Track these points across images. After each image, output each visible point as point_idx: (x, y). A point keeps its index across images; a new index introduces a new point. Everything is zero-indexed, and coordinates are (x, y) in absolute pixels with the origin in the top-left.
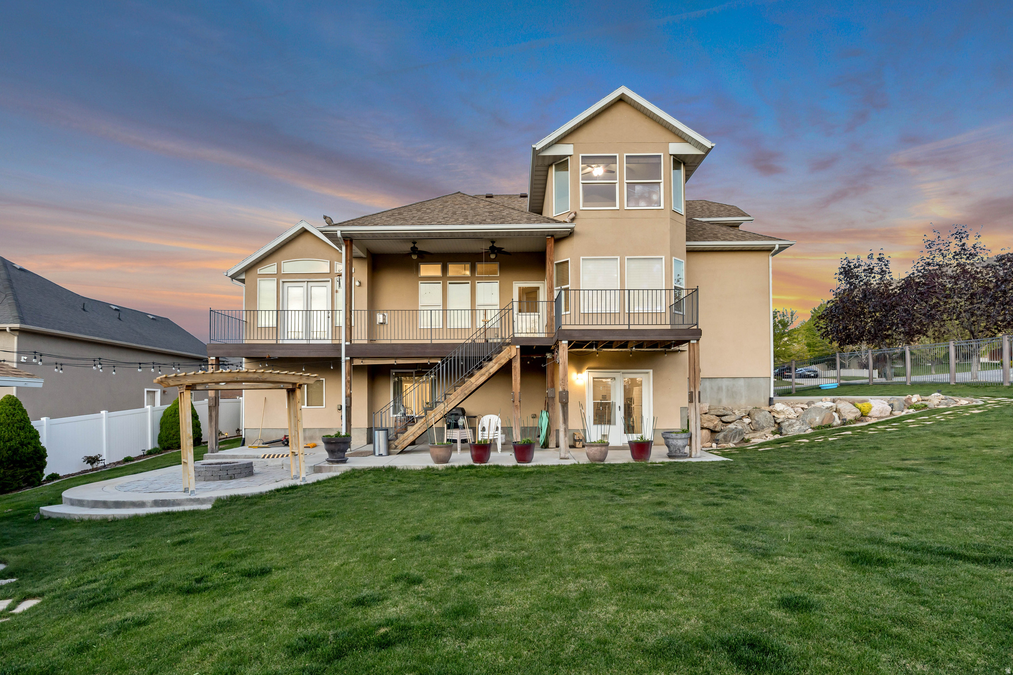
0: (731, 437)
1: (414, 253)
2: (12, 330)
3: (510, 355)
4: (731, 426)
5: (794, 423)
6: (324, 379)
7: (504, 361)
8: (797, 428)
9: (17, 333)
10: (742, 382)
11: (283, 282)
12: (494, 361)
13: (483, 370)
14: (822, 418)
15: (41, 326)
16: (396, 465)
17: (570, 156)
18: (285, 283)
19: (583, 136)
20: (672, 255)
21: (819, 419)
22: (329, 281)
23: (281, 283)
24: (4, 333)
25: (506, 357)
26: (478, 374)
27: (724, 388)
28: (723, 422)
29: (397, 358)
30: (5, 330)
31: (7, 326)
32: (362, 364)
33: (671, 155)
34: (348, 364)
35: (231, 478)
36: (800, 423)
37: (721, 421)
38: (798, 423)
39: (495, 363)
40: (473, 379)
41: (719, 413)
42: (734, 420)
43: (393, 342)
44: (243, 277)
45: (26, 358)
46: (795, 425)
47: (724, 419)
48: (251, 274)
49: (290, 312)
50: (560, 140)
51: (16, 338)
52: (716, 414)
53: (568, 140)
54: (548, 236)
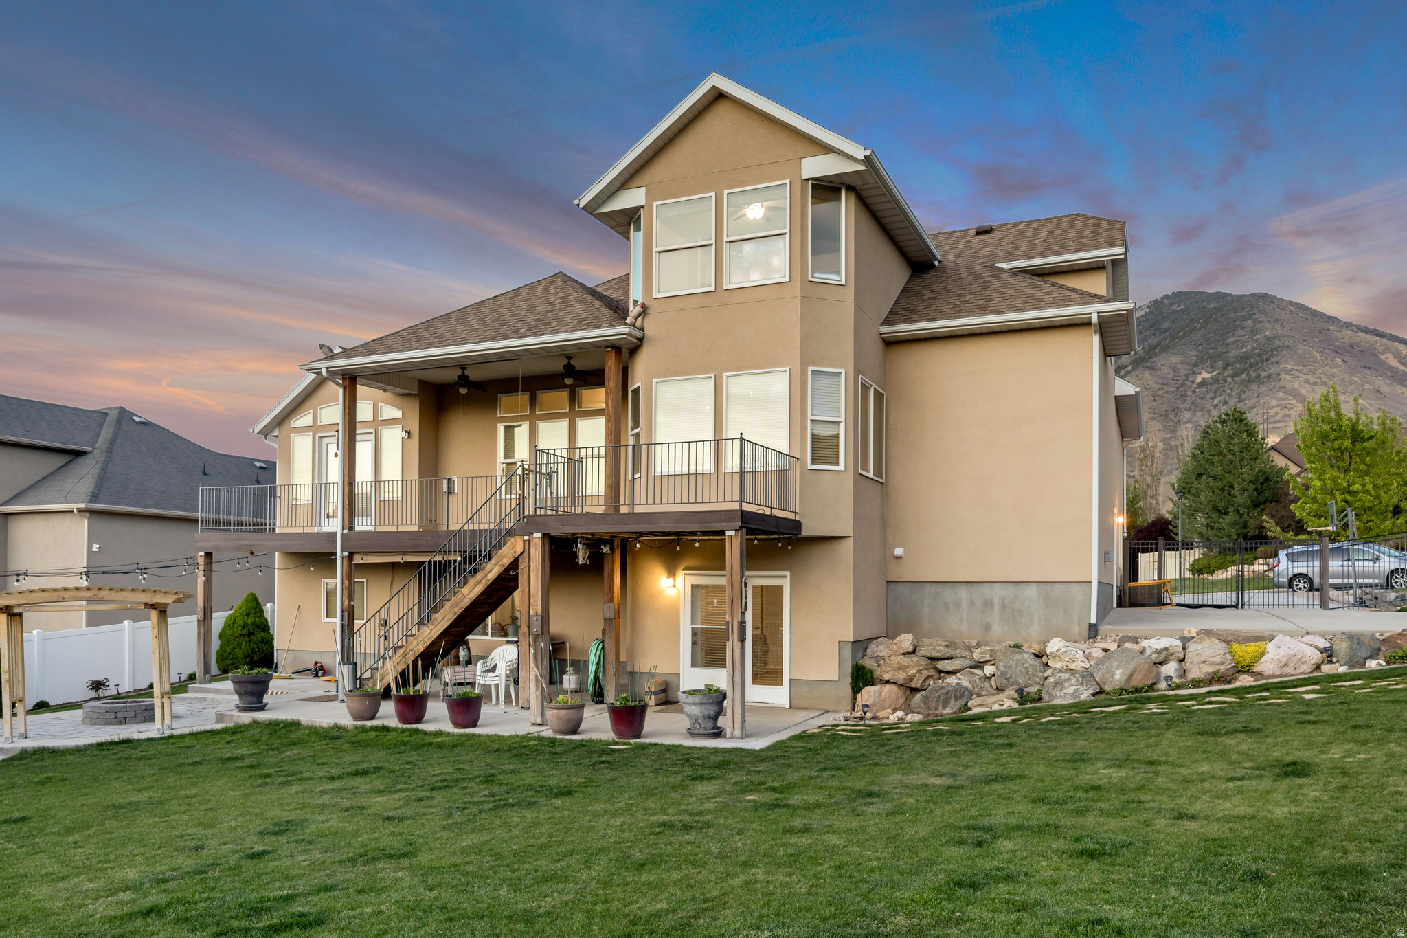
0: (938, 701)
1: (463, 386)
2: (80, 511)
3: (515, 552)
4: (952, 680)
5: (1066, 680)
6: (365, 580)
7: (507, 561)
8: (1071, 690)
9: (88, 515)
10: (1032, 591)
11: (322, 437)
12: (493, 561)
13: (479, 576)
14: (1128, 673)
15: (118, 504)
16: (301, 719)
17: (643, 206)
18: (324, 439)
19: (659, 171)
20: (804, 364)
21: (1122, 673)
22: (372, 433)
23: (317, 438)
24: (69, 516)
25: (510, 555)
26: (472, 582)
27: (996, 601)
28: (940, 672)
29: (405, 553)
30: (73, 511)
31: (74, 506)
32: (361, 562)
33: (807, 180)
34: (346, 561)
35: (120, 723)
36: (1077, 680)
37: (936, 668)
38: (1073, 681)
39: (496, 564)
40: (465, 590)
41: (935, 654)
42: (959, 667)
43: (401, 529)
44: (276, 433)
45: (98, 546)
46: (1066, 685)
47: (941, 665)
48: (285, 427)
49: (294, 487)
50: (626, 181)
51: (86, 521)
52: (929, 654)
53: (636, 182)
54: (607, 347)
